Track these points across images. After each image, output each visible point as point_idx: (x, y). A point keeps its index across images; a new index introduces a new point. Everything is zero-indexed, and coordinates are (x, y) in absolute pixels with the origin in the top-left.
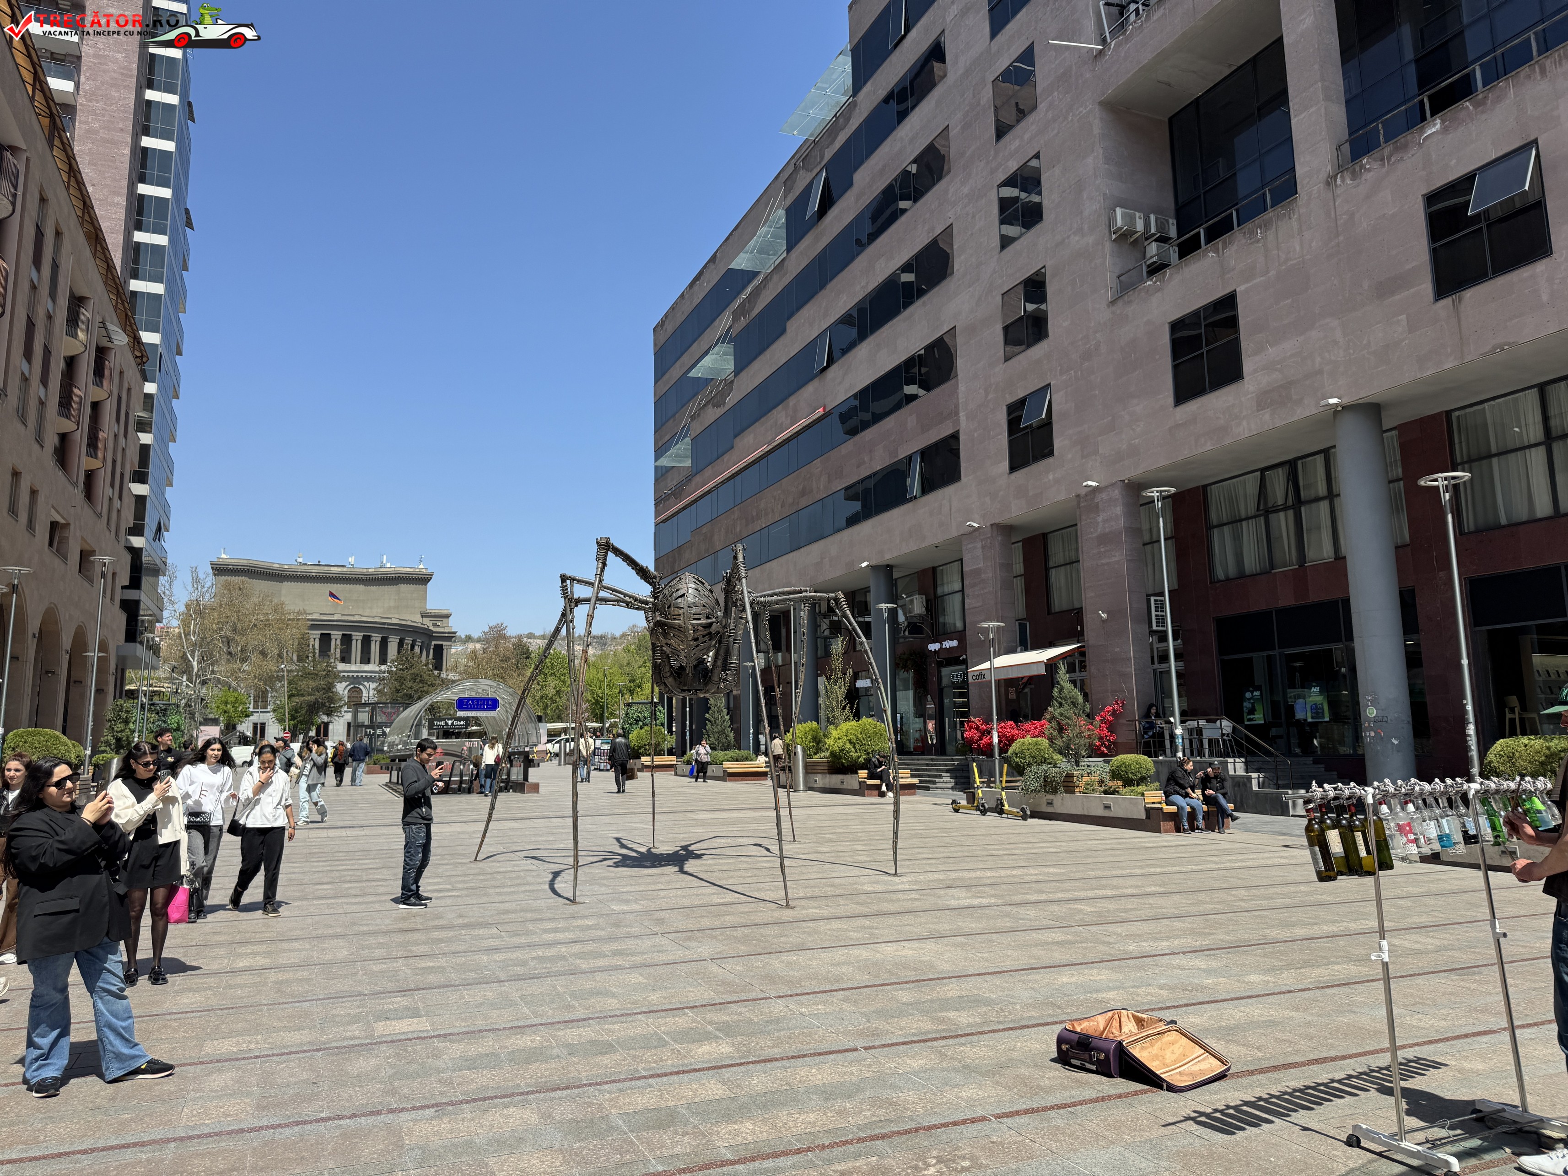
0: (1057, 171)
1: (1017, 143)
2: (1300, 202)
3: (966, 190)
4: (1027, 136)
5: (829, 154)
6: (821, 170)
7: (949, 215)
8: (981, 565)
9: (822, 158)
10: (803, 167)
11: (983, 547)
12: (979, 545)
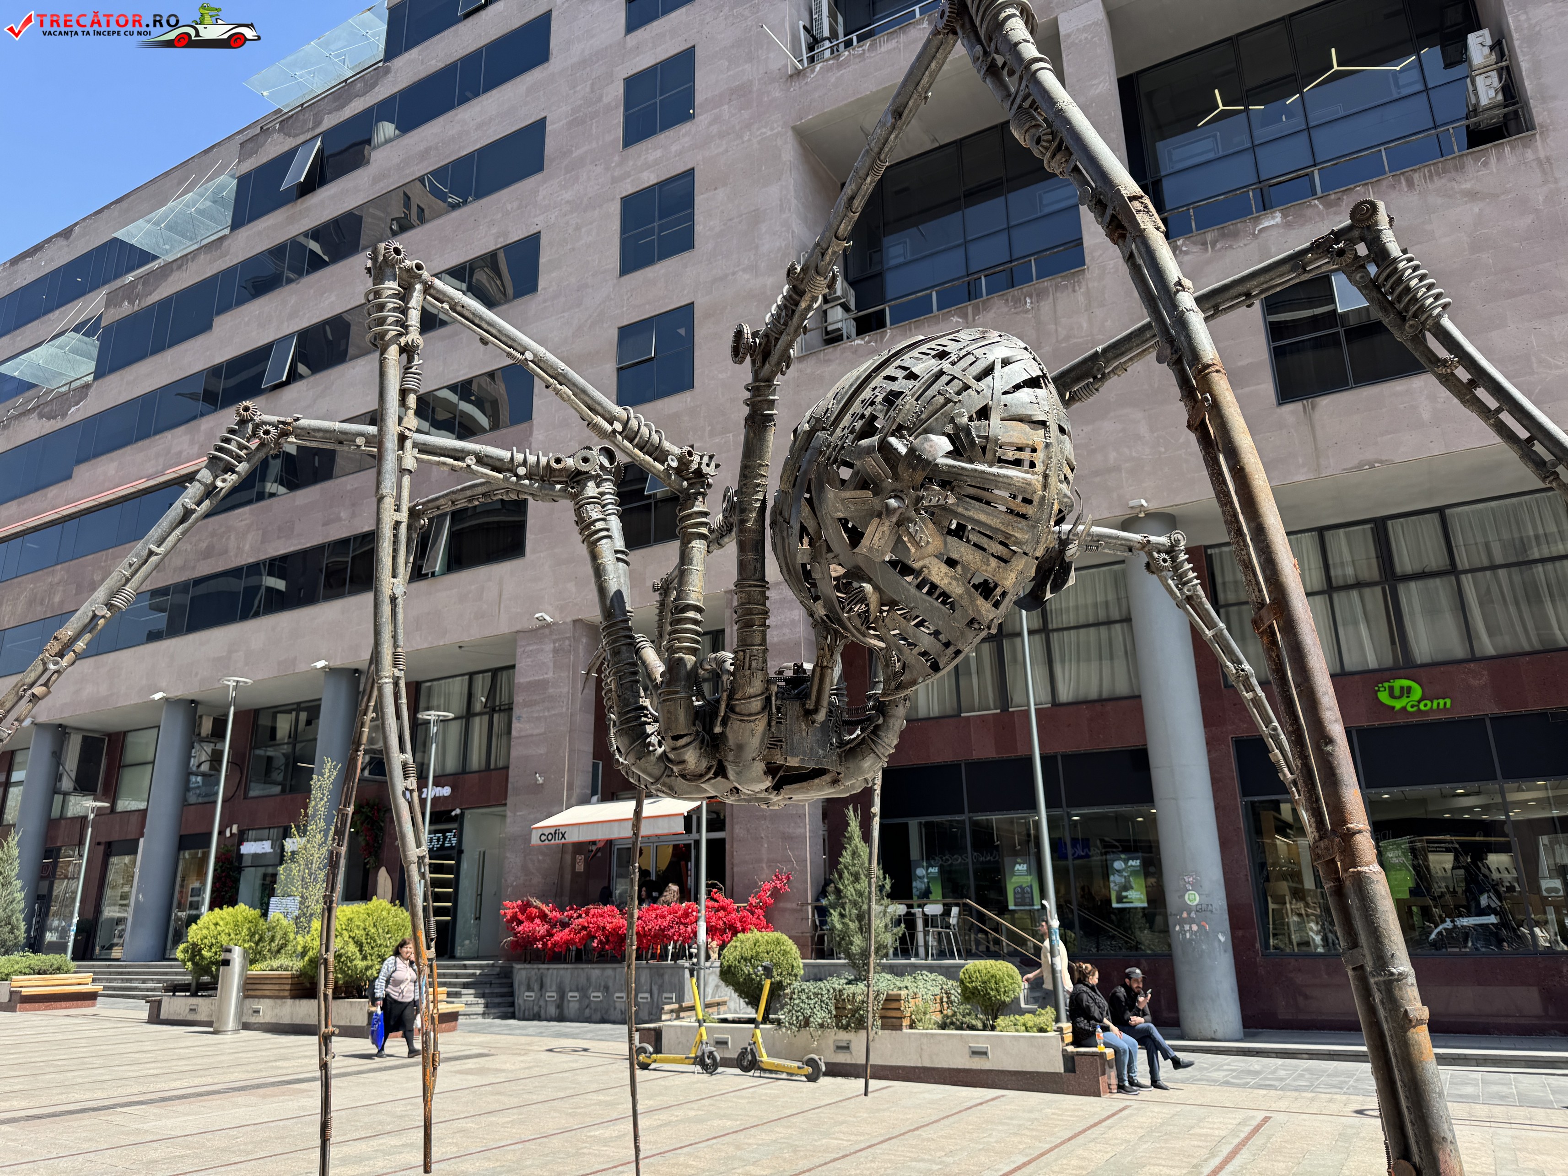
0: (721, 194)
1: (659, 153)
2: (1088, 275)
3: (568, 195)
4: (674, 148)
5: (329, 122)
6: (315, 137)
7: (536, 220)
8: (550, 675)
9: (317, 124)
10: (280, 131)
11: (556, 651)
12: (549, 647)
